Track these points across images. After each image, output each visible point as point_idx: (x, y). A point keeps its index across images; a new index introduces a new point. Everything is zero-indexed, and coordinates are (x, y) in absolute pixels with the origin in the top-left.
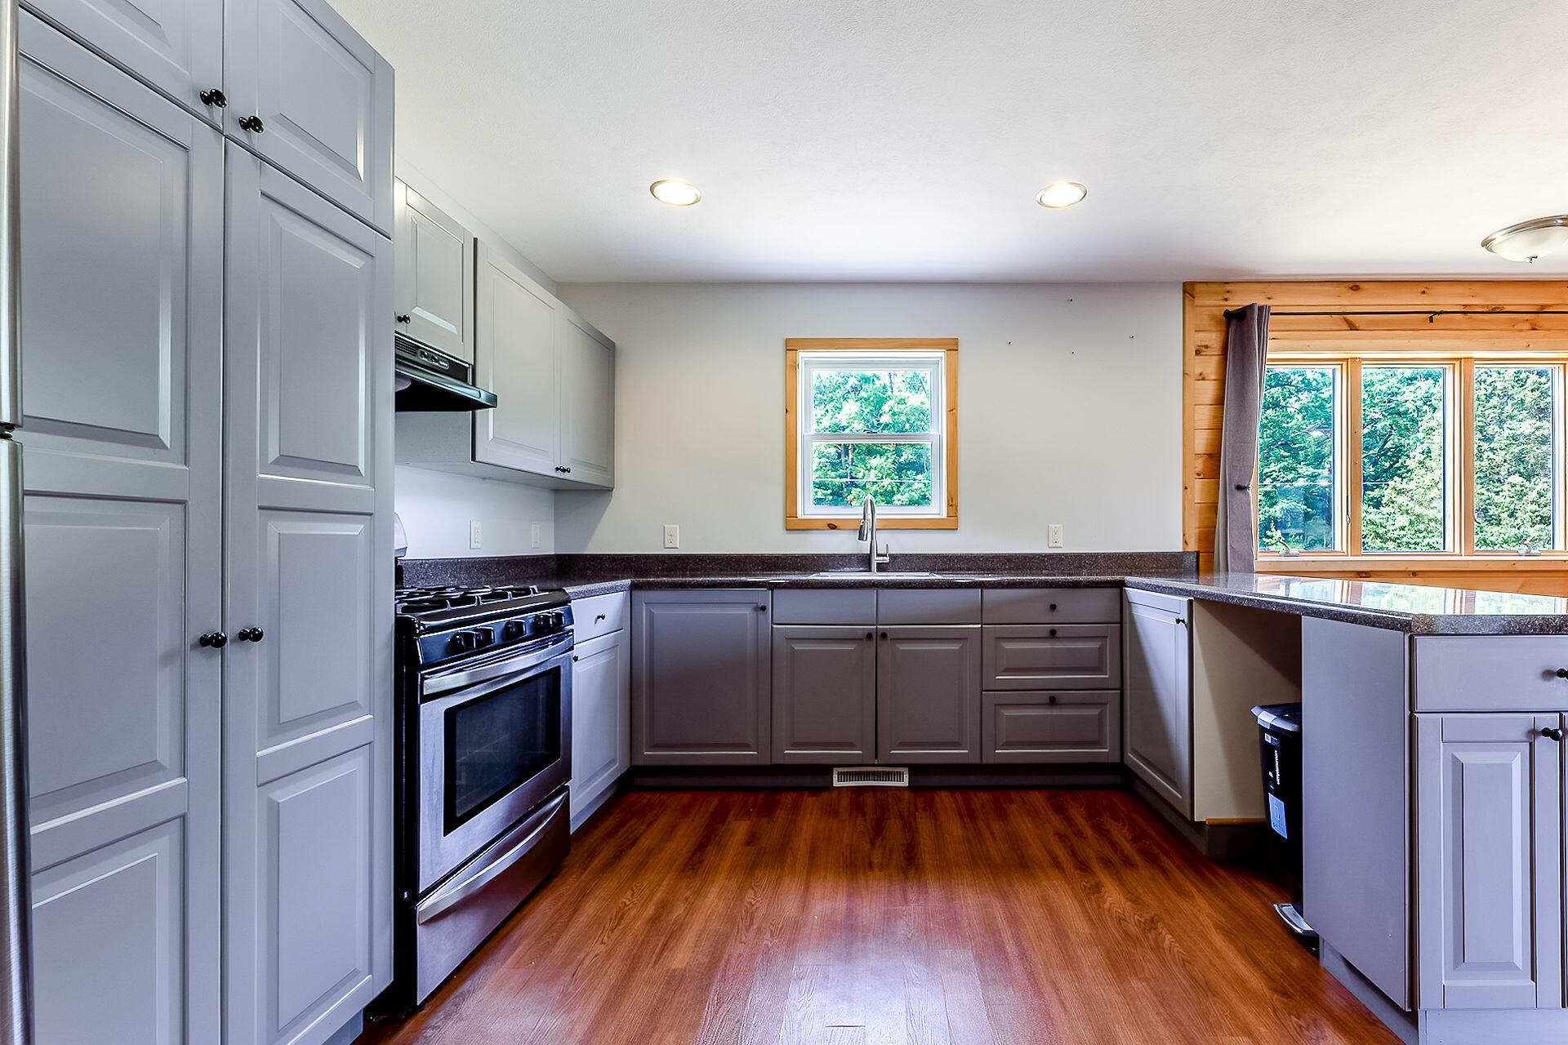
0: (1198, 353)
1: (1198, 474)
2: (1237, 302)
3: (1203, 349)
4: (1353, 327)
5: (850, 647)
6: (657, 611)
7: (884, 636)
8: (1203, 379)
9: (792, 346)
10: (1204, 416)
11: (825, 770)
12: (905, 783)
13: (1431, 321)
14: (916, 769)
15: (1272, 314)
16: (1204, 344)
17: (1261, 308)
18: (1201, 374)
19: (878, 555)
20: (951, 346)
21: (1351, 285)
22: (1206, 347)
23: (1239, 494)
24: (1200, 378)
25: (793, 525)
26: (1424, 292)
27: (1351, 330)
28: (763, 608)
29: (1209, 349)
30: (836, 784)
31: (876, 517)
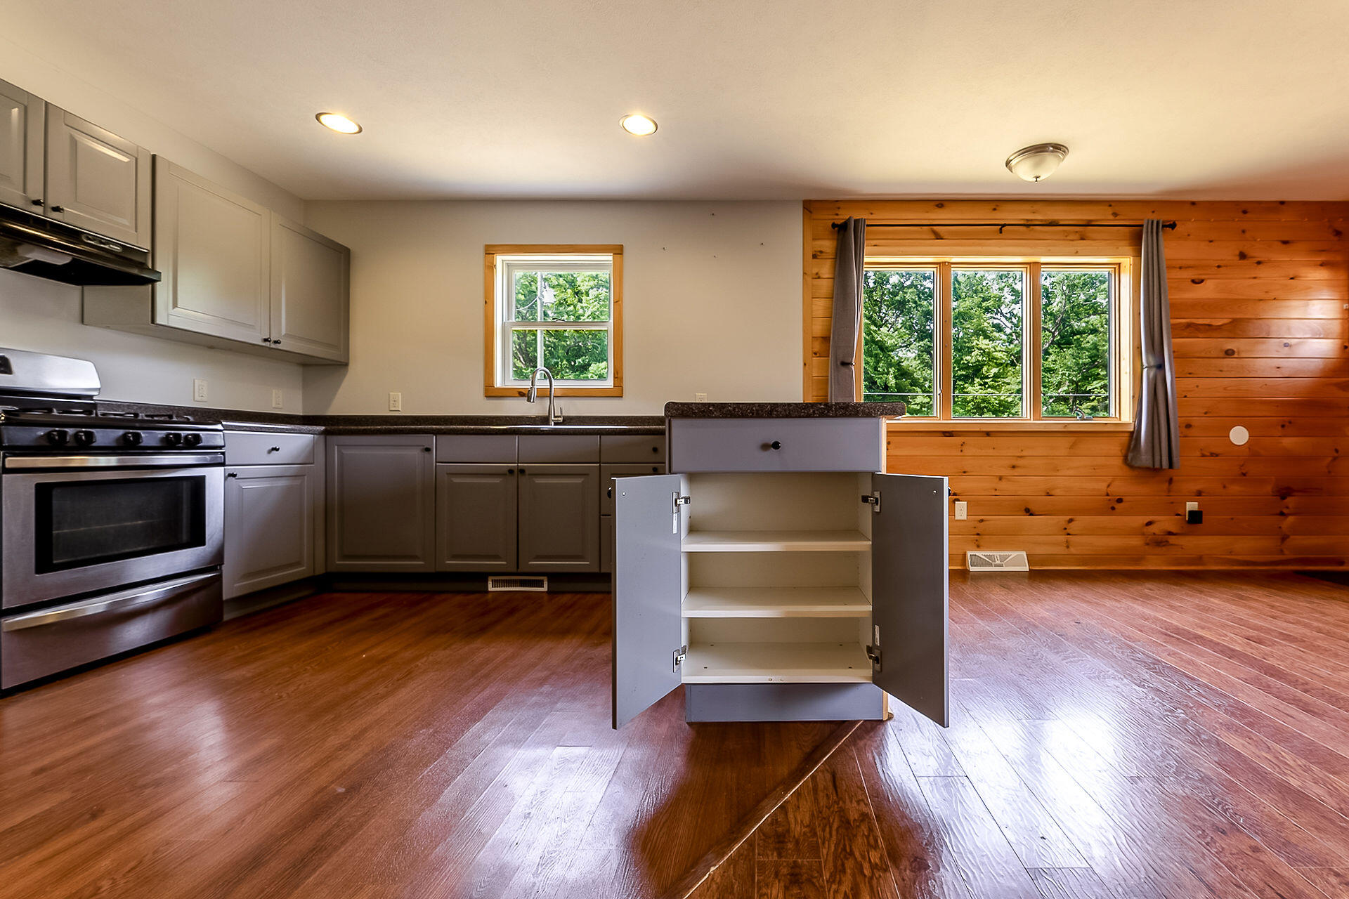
0: (814, 257)
1: (815, 354)
2: (843, 216)
3: (819, 254)
4: (938, 237)
5: (497, 480)
6: (346, 452)
7: (522, 471)
8: (819, 278)
9: (490, 251)
10: (820, 306)
11: (482, 577)
12: (545, 589)
13: (1001, 232)
14: (554, 577)
15: (868, 226)
16: (819, 249)
17: (856, 221)
18: (817, 274)
19: (555, 417)
20: (618, 251)
21: (937, 203)
22: (821, 252)
23: (844, 369)
24: (817, 277)
25: (492, 393)
26: (995, 209)
27: (938, 239)
28: (428, 450)
29: (823, 254)
30: (491, 588)
31: (553, 387)
